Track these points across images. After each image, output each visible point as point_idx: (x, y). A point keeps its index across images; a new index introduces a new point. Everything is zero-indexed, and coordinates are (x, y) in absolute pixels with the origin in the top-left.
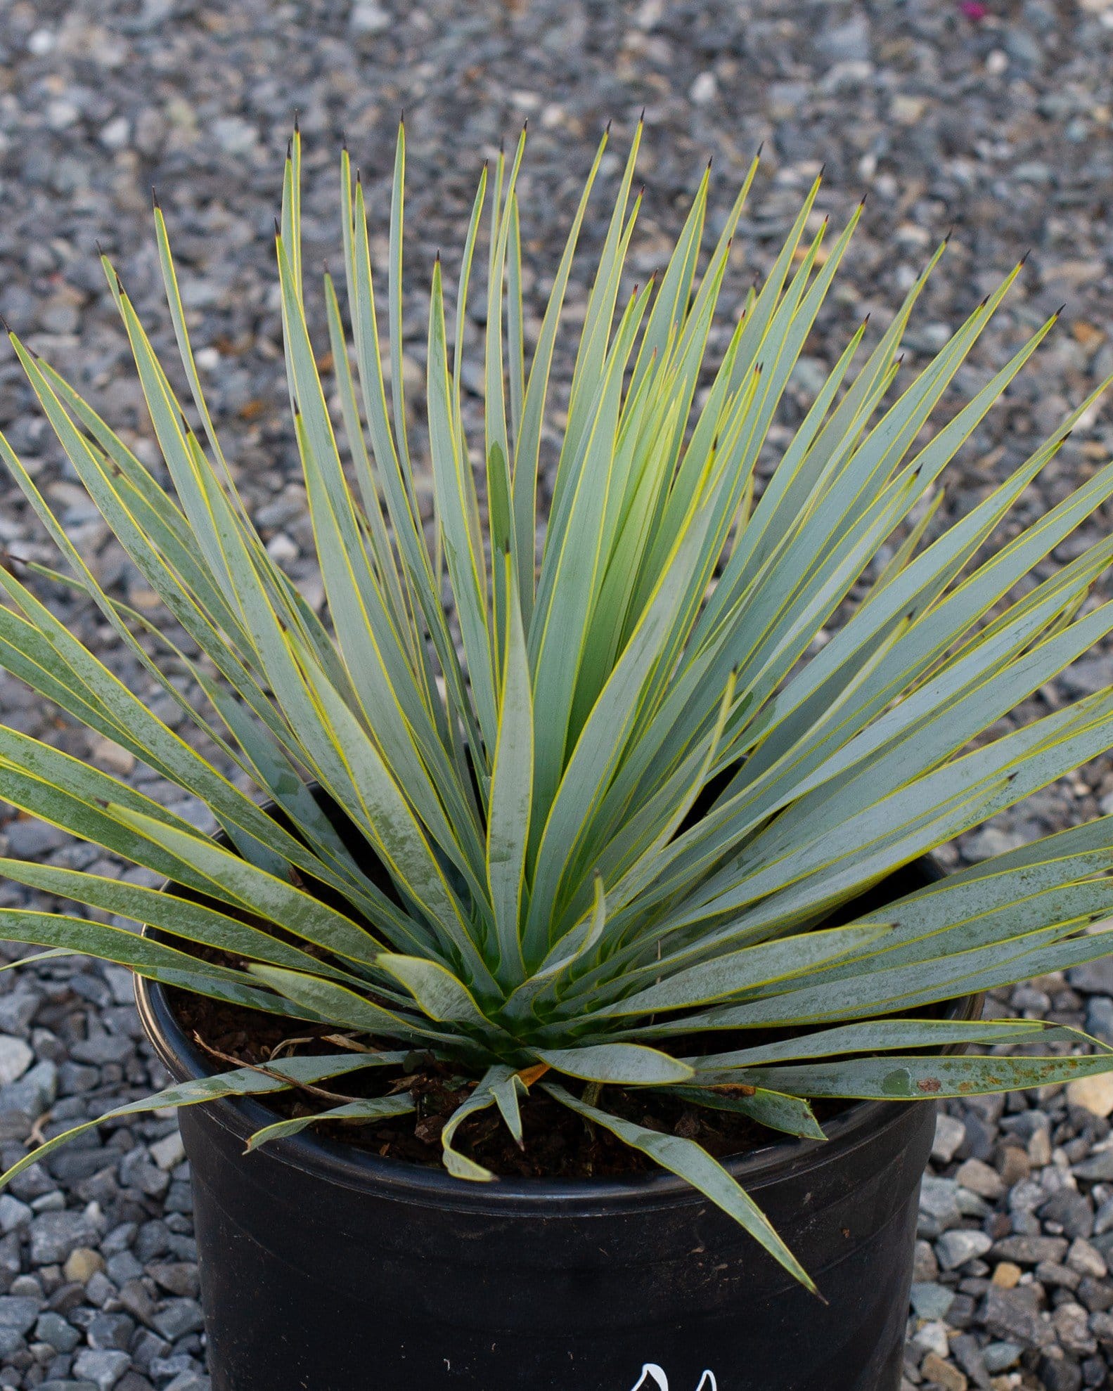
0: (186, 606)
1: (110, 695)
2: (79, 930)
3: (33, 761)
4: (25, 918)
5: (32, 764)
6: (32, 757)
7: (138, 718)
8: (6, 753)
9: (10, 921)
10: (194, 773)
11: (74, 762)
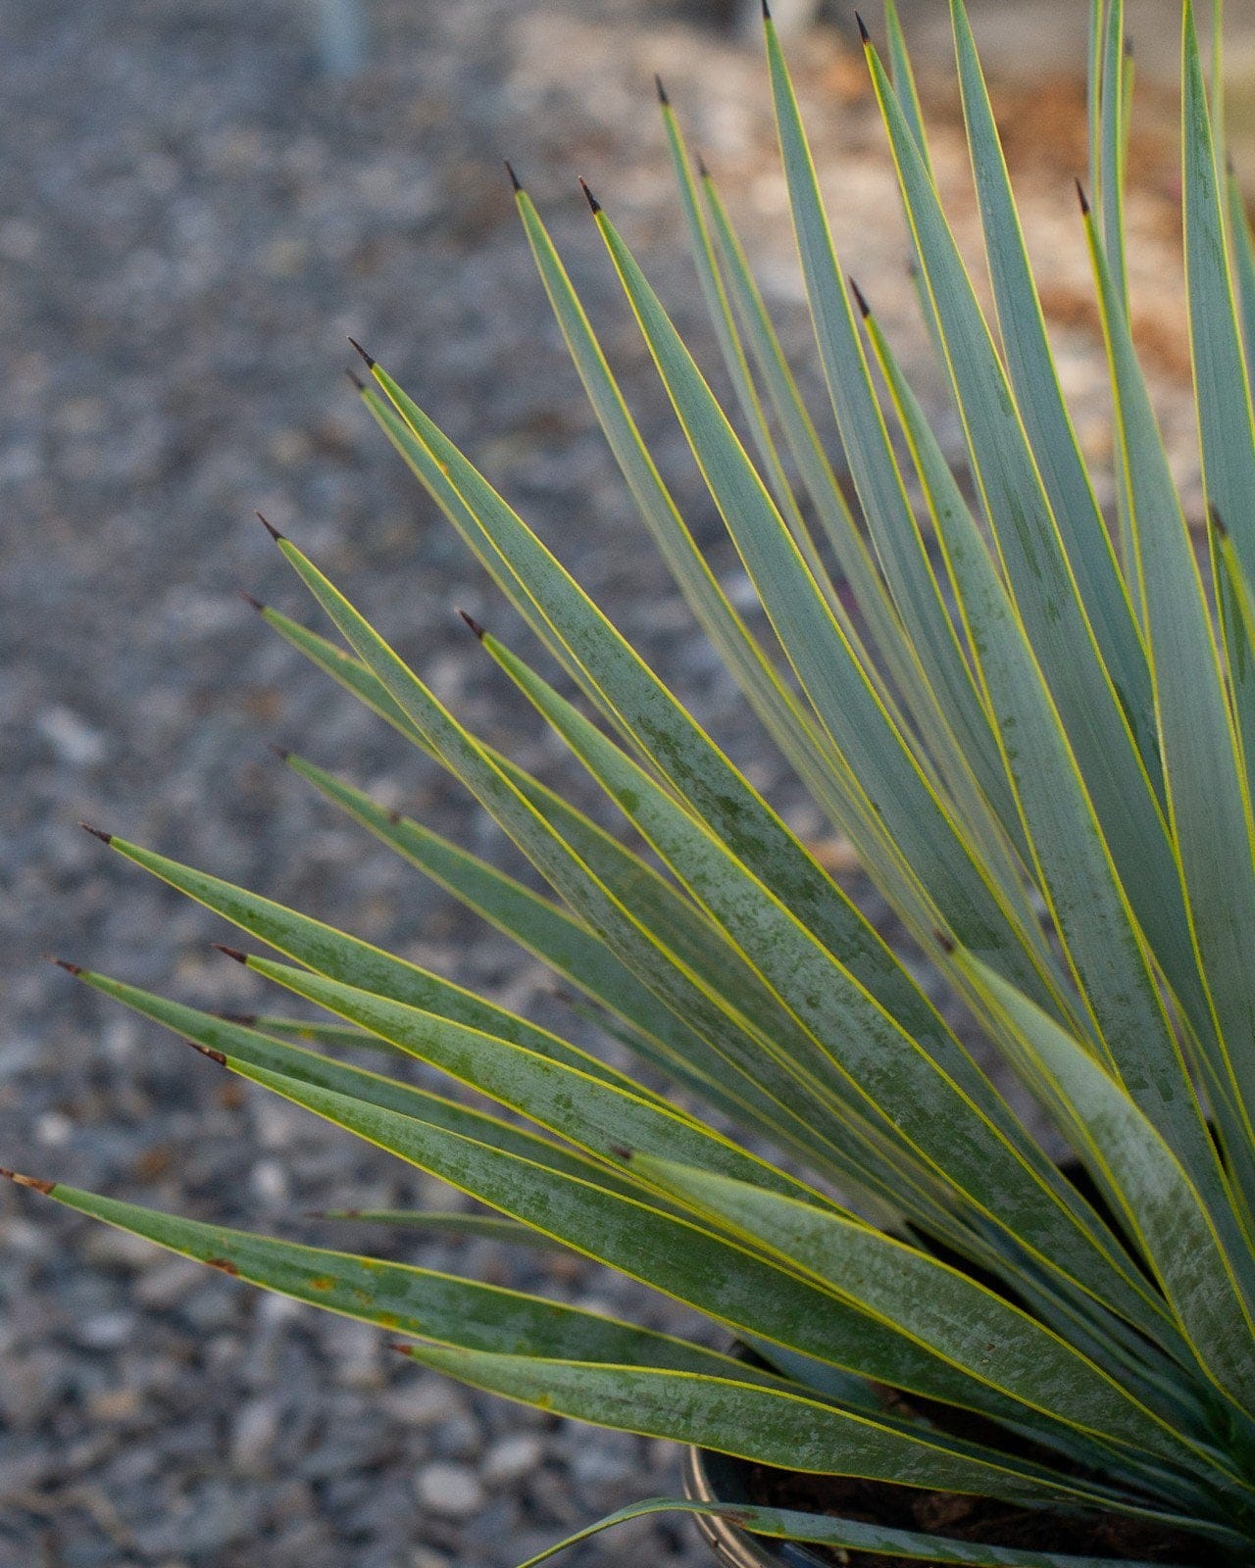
0: (750, 816)
1: (740, 911)
2: (721, 1402)
3: (571, 1112)
4: (640, 1381)
5: (569, 1117)
6: (568, 1105)
7: (788, 949)
8: (526, 1100)
9: (620, 1387)
10: (881, 1058)
11: (638, 1104)
